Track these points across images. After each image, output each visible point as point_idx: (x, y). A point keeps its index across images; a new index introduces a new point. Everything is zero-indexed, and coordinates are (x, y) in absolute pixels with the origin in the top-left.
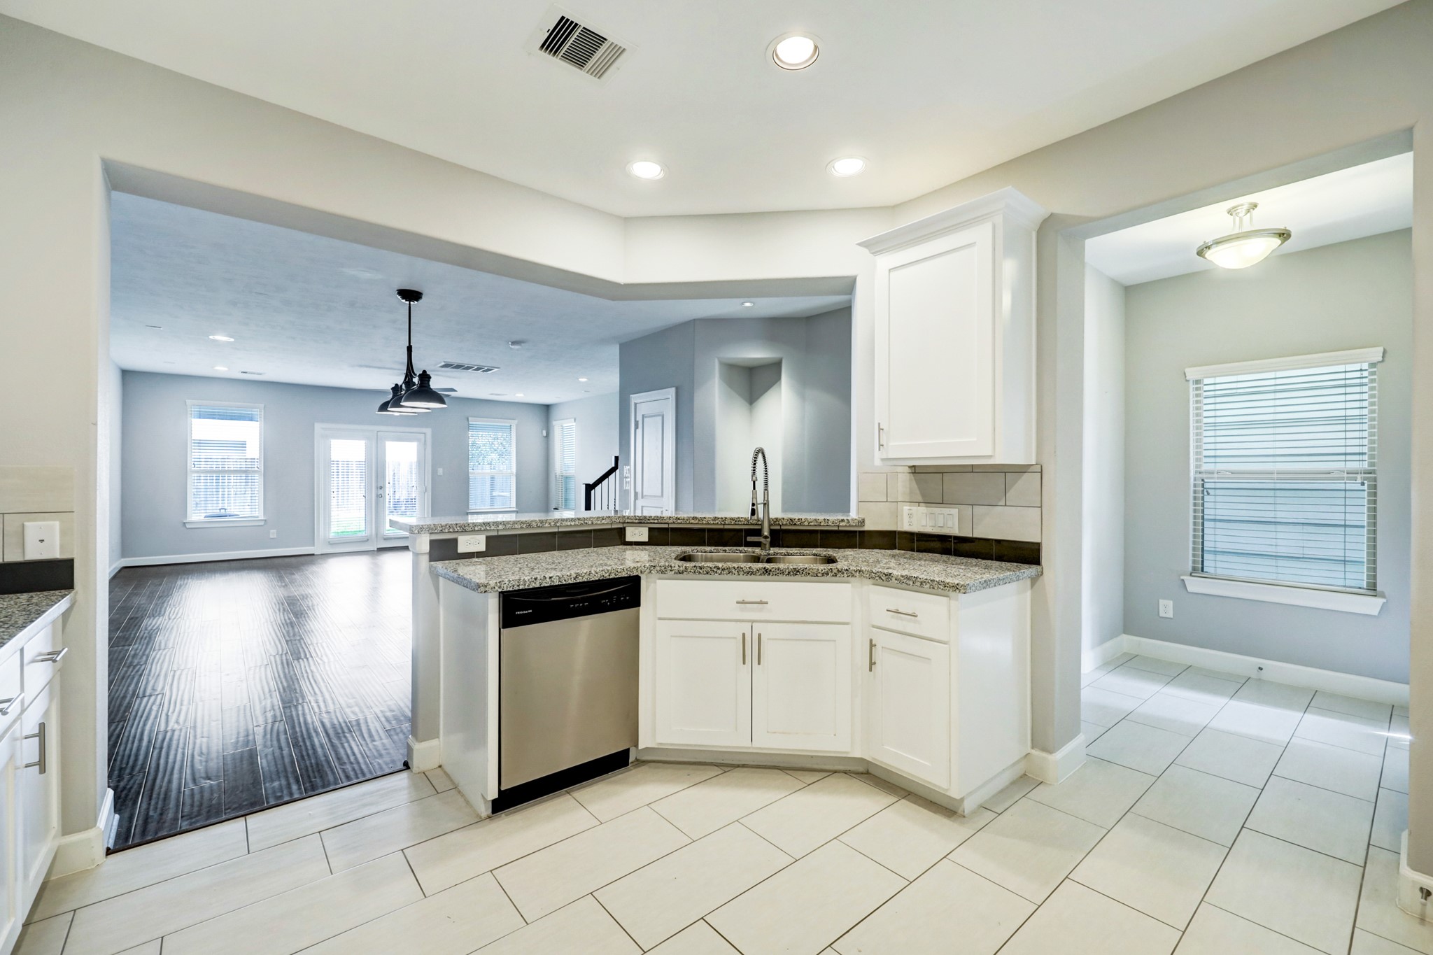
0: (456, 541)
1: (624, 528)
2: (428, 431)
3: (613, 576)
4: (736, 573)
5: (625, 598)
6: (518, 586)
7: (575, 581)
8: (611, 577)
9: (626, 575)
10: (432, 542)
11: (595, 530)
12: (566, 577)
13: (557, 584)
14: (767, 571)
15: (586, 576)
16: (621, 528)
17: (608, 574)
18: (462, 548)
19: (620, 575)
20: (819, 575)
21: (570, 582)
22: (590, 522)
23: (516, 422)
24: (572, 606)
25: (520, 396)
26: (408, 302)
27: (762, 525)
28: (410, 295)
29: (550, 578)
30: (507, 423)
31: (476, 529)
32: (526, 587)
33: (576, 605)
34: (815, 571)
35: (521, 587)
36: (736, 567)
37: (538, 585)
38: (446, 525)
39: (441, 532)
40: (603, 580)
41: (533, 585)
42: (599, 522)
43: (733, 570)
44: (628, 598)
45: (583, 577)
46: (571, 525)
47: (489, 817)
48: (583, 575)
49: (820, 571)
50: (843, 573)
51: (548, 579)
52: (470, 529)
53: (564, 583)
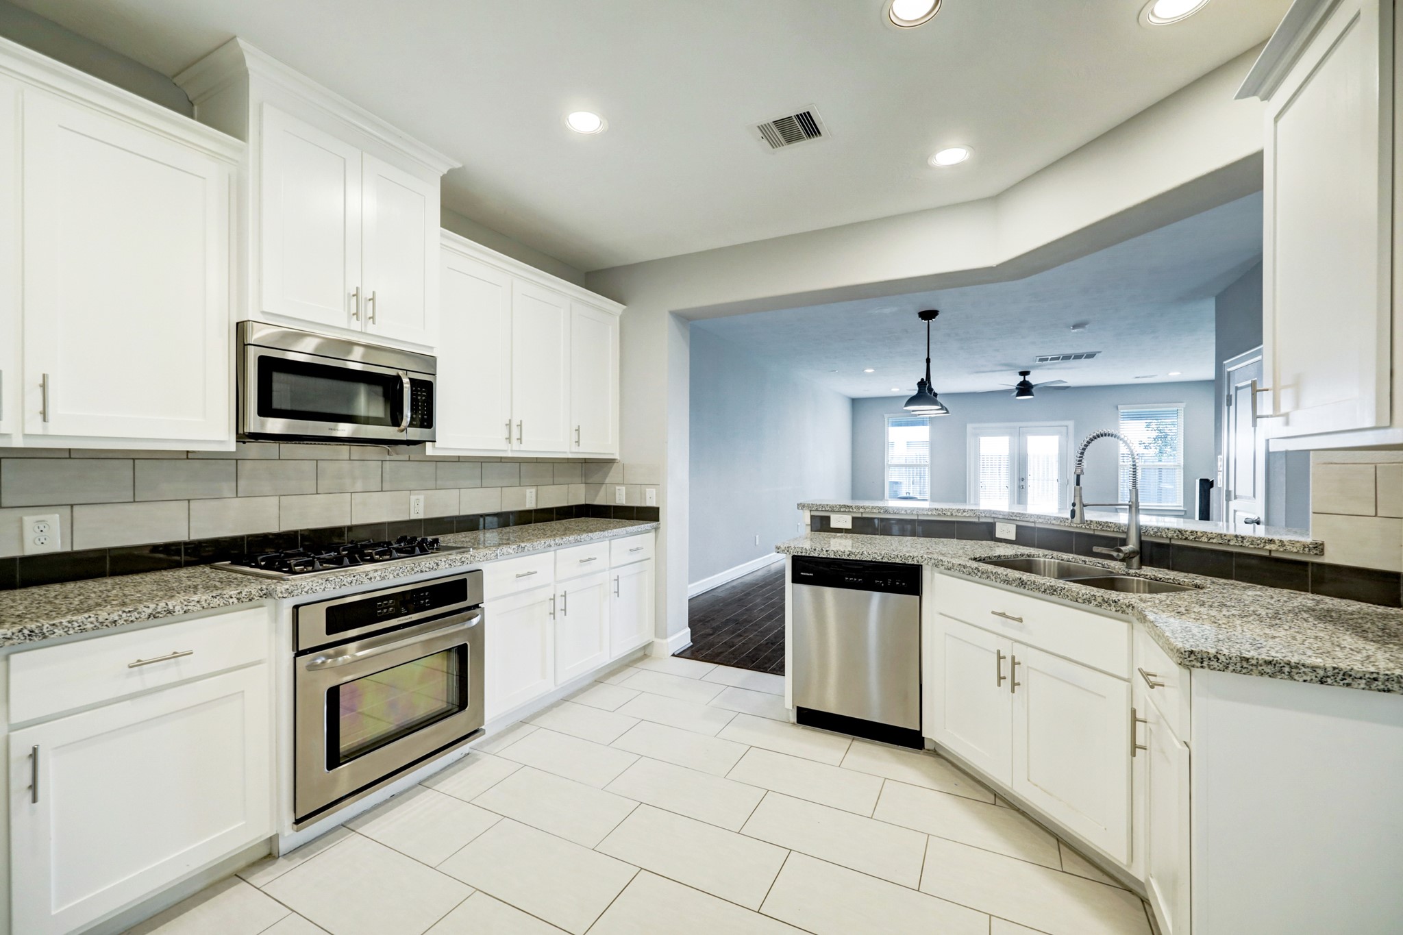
0: (828, 518)
1: (995, 523)
2: (1071, 424)
3: (885, 560)
4: (994, 580)
5: (901, 583)
6: (802, 553)
7: (848, 558)
8: (884, 561)
9: (901, 562)
10: (812, 517)
11: (958, 522)
12: (840, 554)
13: (832, 557)
14: (1022, 583)
15: (859, 556)
16: (991, 523)
17: (880, 558)
18: (833, 525)
19: (893, 561)
20: (1080, 600)
21: (843, 557)
22: (949, 514)
23: (1183, 405)
24: (846, 578)
25: (1175, 375)
26: (927, 321)
27: (1127, 533)
28: (928, 315)
29: (827, 551)
30: (1172, 408)
31: (842, 510)
32: (807, 555)
33: (851, 579)
34: (1074, 594)
35: (803, 554)
36: (994, 572)
37: (817, 555)
38: (820, 505)
39: (817, 510)
40: (875, 562)
41: (812, 554)
42: (960, 514)
43: (991, 576)
44: (904, 584)
45: (856, 556)
46: (927, 514)
47: (794, 724)
48: (856, 553)
49: (1080, 596)
50: (1110, 605)
51: (824, 552)
52: (837, 510)
53: (839, 557)
